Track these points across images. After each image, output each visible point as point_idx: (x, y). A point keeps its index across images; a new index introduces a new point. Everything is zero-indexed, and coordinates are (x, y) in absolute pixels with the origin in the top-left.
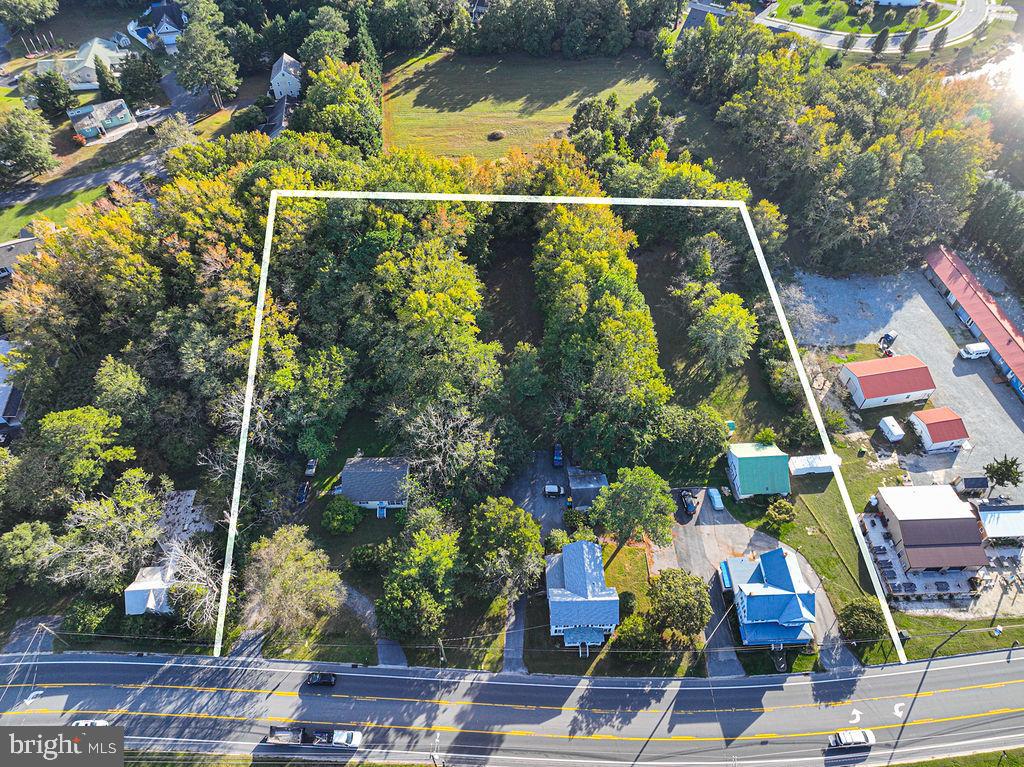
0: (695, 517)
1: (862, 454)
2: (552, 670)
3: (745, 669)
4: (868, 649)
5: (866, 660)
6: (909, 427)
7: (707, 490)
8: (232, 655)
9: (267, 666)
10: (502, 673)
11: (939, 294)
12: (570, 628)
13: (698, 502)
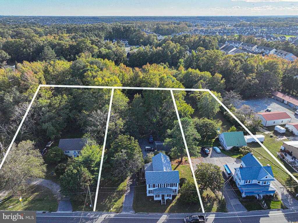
0: (210, 155)
2: (148, 211)
3: (246, 208)
6: (287, 129)
7: (213, 148)
10: (122, 213)
11: (281, 102)
12: (156, 188)
13: (210, 151)
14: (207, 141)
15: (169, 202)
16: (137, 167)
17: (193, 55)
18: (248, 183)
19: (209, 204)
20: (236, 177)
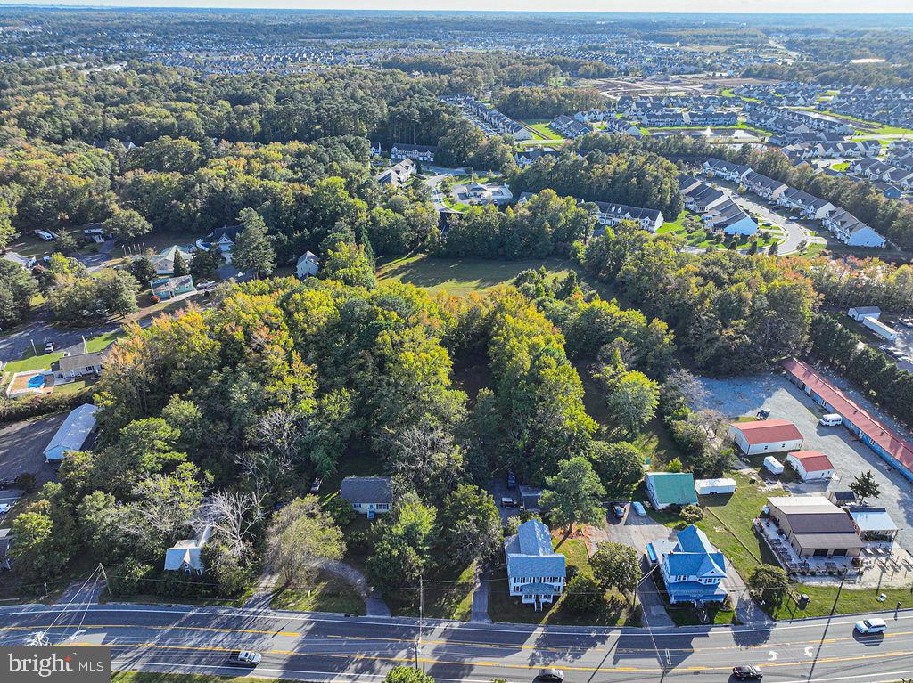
0: (624, 520)
1: (753, 481)
2: (513, 620)
3: (674, 621)
4: (776, 608)
5: (776, 617)
6: (788, 465)
7: (632, 503)
8: (245, 607)
9: (273, 615)
10: (471, 622)
11: (798, 388)
12: (526, 583)
13: (625, 510)
14: (622, 487)
15: (547, 607)
16: (493, 545)
17: (607, 240)
18: (682, 580)
19: (613, 613)
20: (663, 569)
